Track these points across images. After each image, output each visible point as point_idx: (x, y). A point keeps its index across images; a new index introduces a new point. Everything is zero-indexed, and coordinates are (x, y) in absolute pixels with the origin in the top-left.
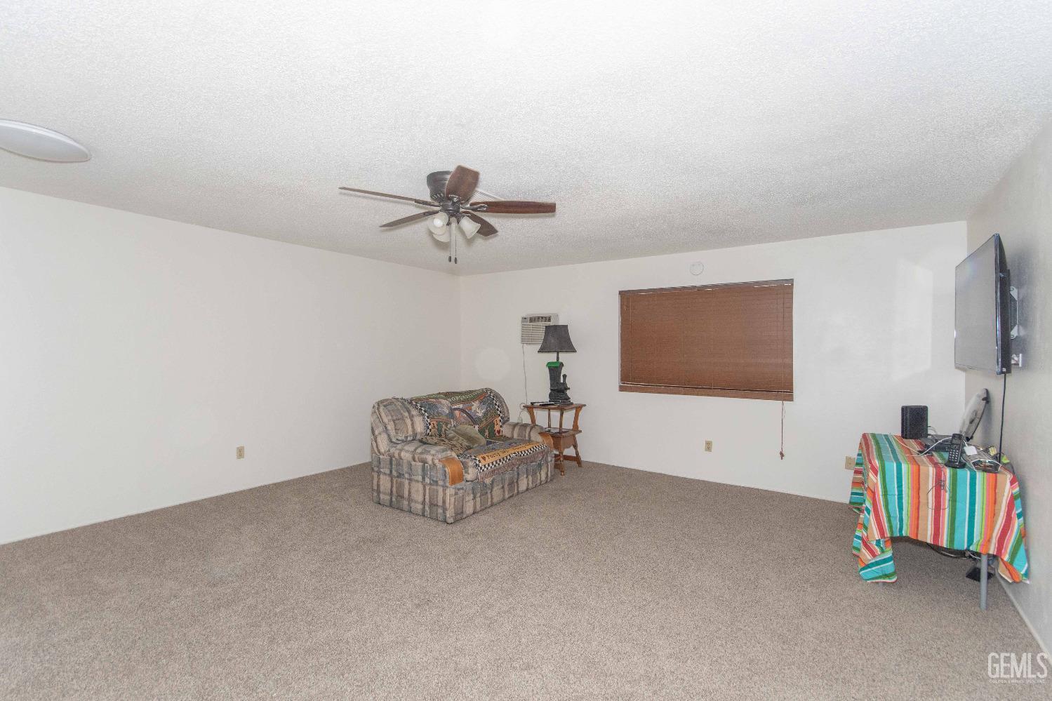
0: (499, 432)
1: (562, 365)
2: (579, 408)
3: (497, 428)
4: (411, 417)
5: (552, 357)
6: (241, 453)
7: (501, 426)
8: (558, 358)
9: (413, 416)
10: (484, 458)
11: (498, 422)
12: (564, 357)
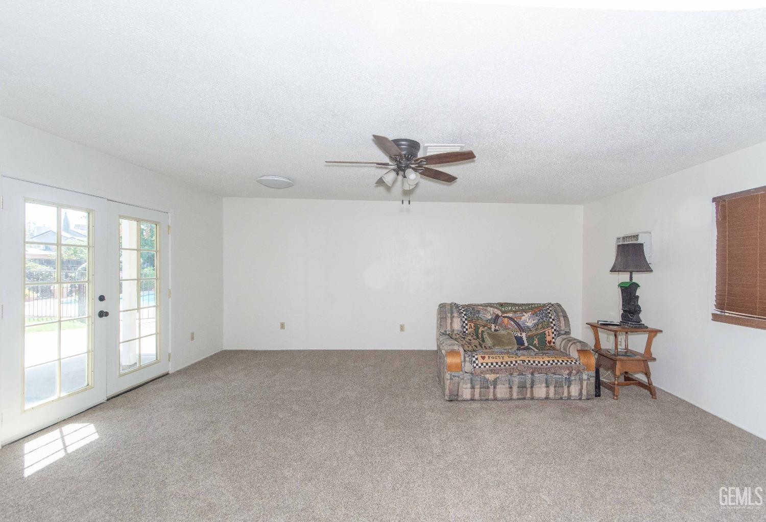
0: (550, 342)
1: (636, 286)
2: (654, 332)
3: (548, 338)
4: (452, 318)
5: (624, 277)
6: (402, 328)
7: (553, 338)
8: (631, 278)
9: (453, 317)
10: (483, 358)
11: (551, 334)
12: (638, 278)
